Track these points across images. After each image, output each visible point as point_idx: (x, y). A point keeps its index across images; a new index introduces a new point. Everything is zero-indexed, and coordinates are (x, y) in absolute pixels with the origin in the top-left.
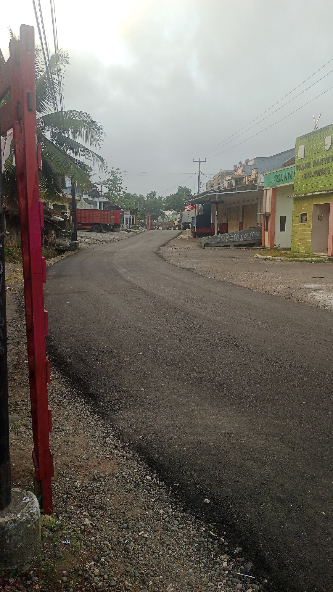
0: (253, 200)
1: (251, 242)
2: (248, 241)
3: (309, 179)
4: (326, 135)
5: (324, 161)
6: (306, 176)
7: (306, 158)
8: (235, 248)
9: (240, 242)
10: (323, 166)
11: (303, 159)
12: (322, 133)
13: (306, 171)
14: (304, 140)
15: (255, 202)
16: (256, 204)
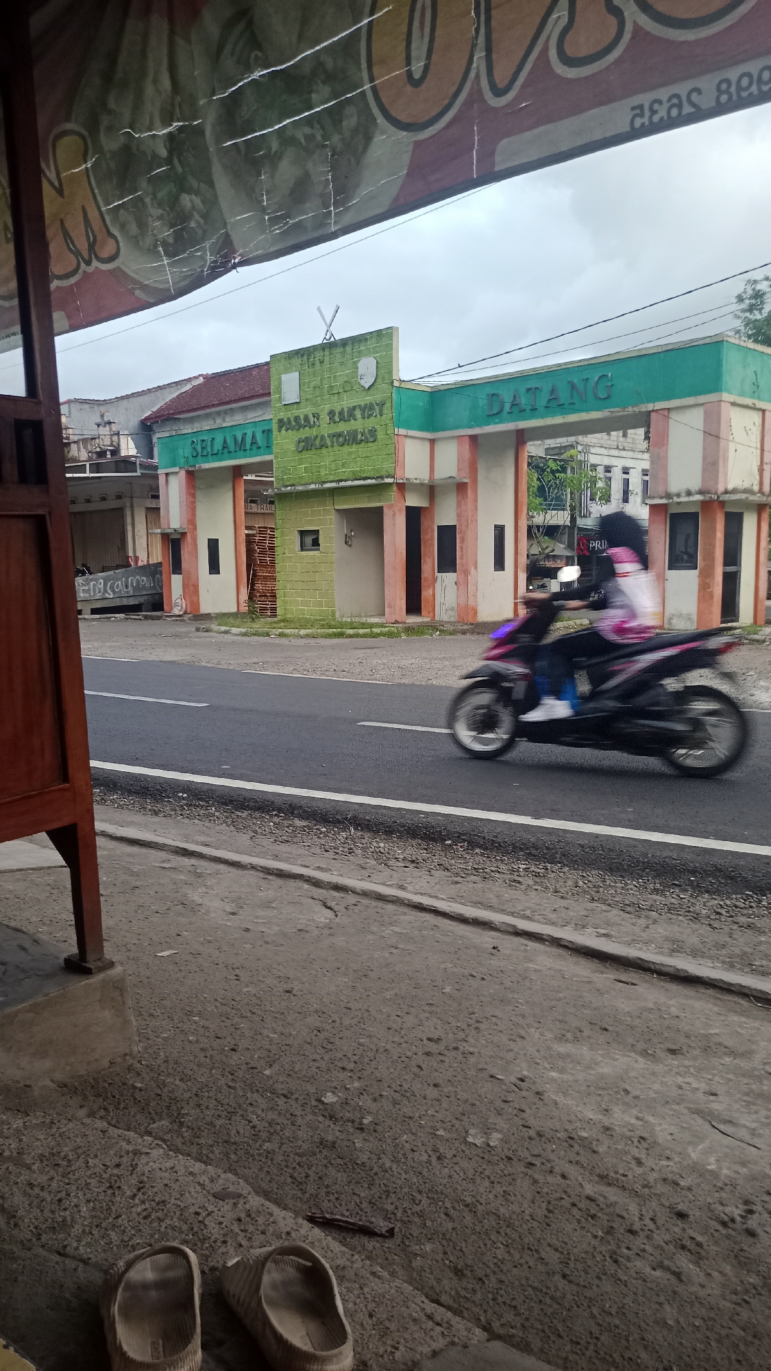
0: (104, 499)
1: (132, 602)
2: (125, 600)
3: (319, 451)
4: (360, 354)
5: (358, 414)
6: (307, 445)
7: (303, 403)
8: (98, 616)
9: (105, 601)
10: (358, 424)
11: (295, 406)
12: (348, 349)
13: (306, 433)
14: (297, 361)
15: (112, 504)
16: (120, 510)
